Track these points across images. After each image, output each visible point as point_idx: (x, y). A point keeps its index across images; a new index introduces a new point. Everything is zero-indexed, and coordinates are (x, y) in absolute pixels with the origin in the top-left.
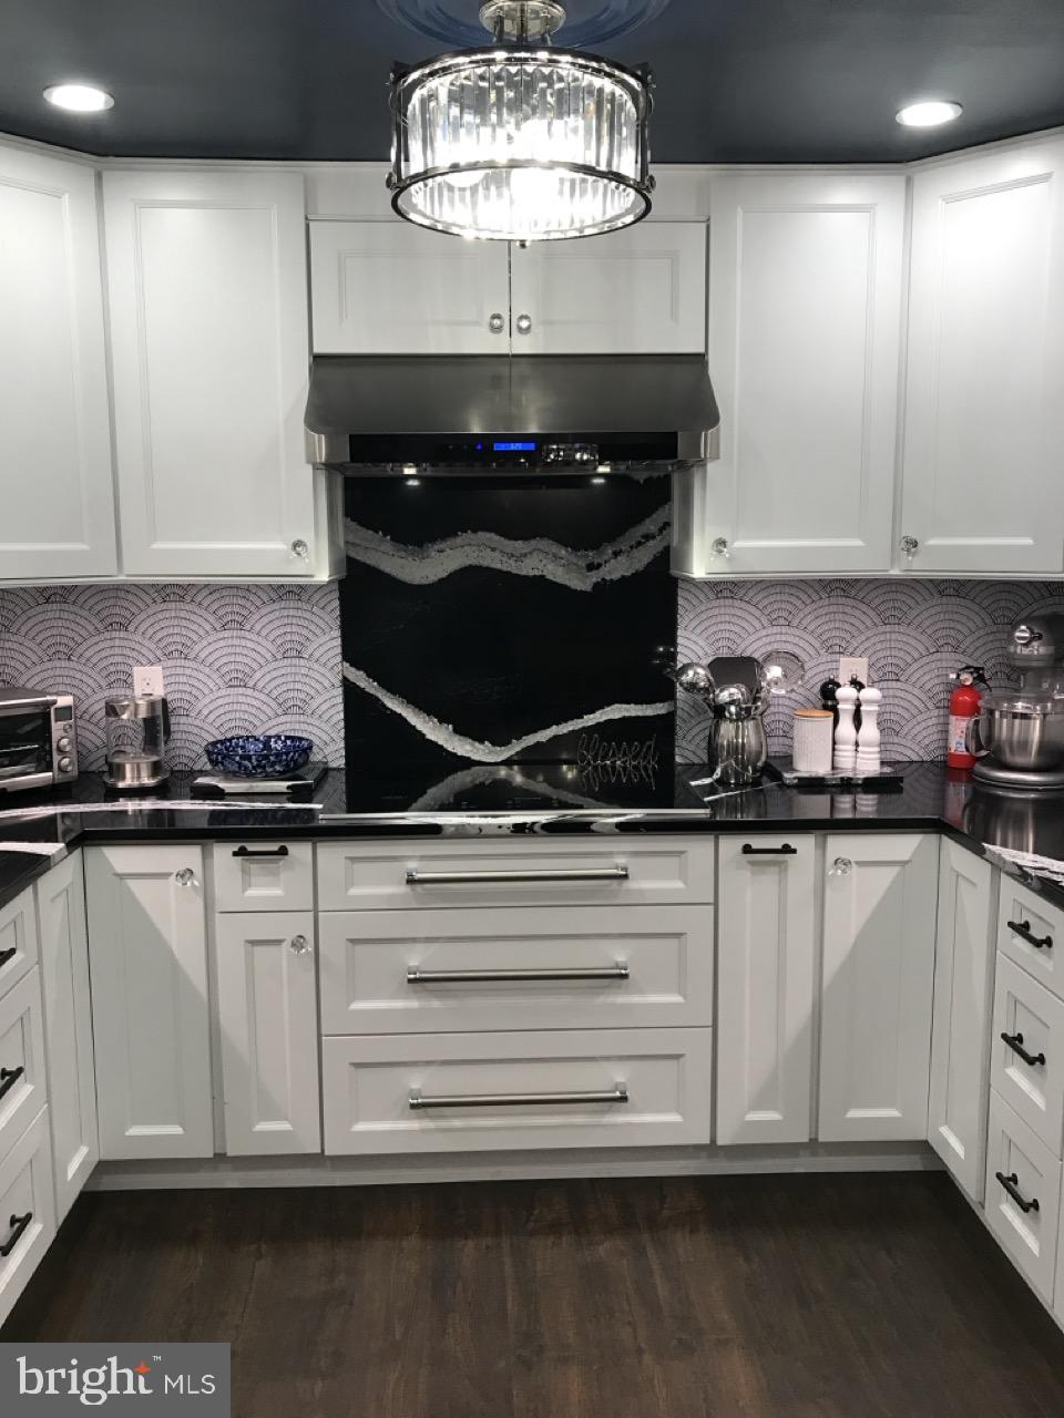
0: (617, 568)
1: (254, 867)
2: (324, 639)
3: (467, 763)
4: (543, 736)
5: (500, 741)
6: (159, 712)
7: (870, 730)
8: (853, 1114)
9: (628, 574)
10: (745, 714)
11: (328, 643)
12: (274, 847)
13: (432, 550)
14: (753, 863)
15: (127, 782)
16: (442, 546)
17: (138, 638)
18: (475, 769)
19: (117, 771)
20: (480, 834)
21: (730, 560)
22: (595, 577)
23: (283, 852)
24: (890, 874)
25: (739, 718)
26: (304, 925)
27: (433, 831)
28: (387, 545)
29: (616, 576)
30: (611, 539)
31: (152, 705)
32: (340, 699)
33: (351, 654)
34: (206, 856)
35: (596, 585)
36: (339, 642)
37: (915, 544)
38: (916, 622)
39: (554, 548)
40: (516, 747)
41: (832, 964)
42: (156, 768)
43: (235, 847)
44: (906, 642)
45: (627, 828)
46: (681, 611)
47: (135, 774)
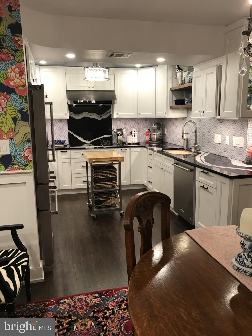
0: (104, 117)
1: (63, 153)
2: (65, 127)
3: (85, 143)
4: (95, 139)
5: (90, 140)
7: (136, 137)
8: (135, 181)
9: (106, 118)
10: (121, 135)
13: (80, 115)
14: (122, 152)
16: (80, 114)
18: (86, 144)
20: (90, 149)
21: (119, 116)
22: (101, 118)
23: (66, 151)
24: (138, 152)
25: (120, 136)
26: (69, 160)
27: (85, 148)
28: (74, 114)
29: (104, 118)
30: (103, 113)
32: (68, 135)
33: (68, 129)
34: (57, 152)
35: (102, 119)
36: (67, 127)
37: (140, 114)
38: (142, 124)
39: (96, 114)
40: (92, 141)
41: (132, 162)
43: (60, 151)
44: (141, 126)
45: (108, 148)
46: (113, 123)
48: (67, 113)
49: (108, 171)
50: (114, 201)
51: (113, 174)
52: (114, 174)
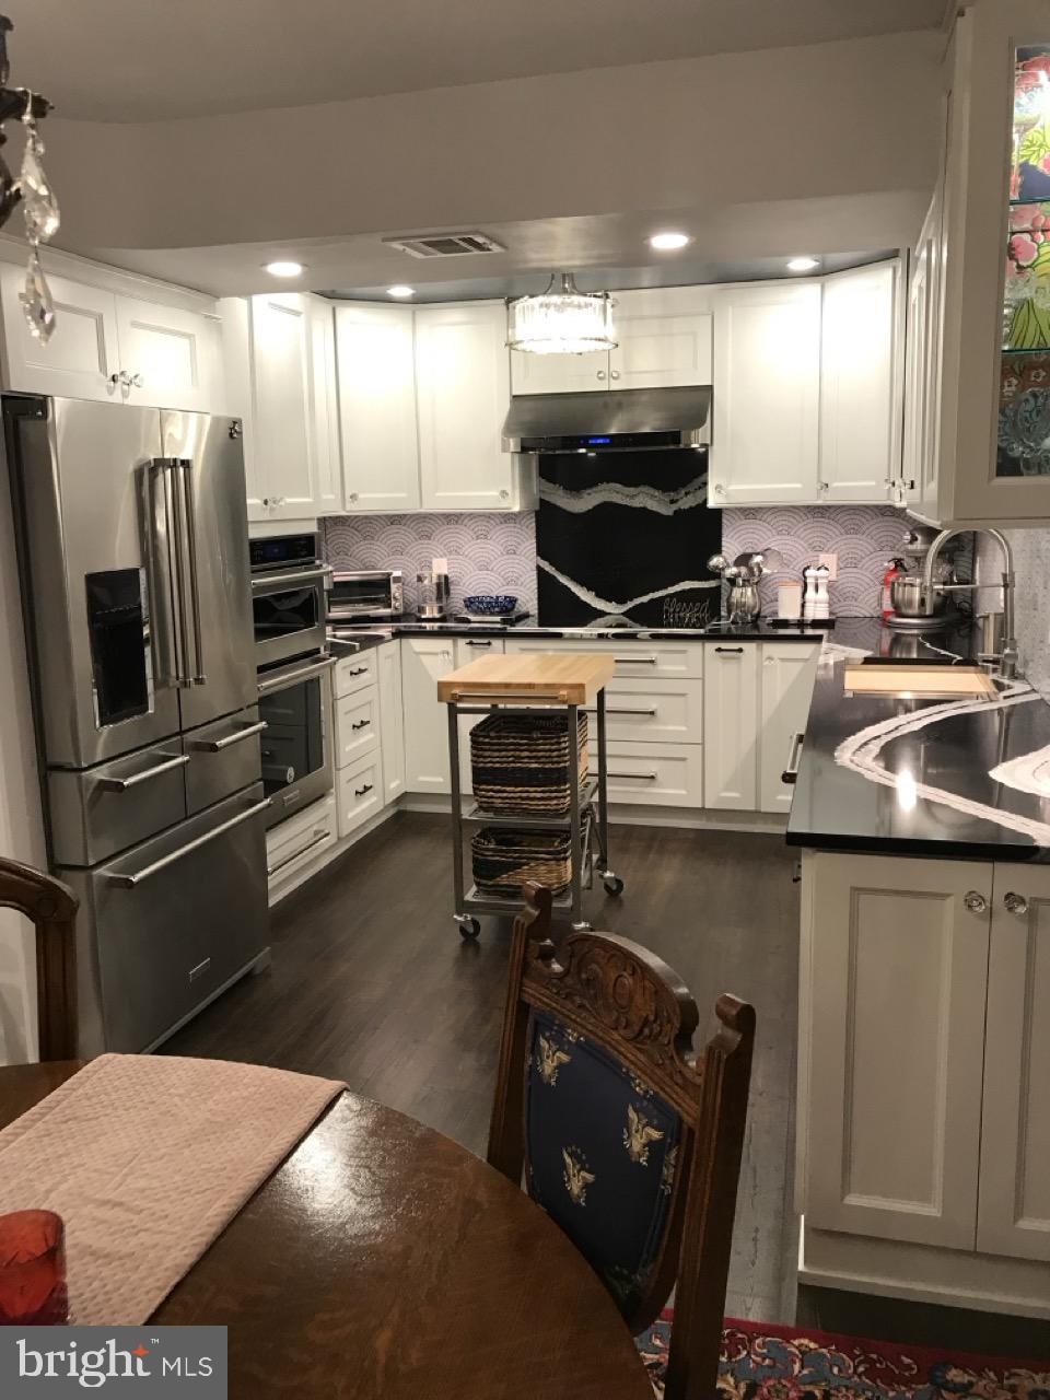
0: (687, 502)
1: (477, 652)
2: (527, 544)
3: (602, 614)
4: (645, 599)
5: (621, 602)
6: (443, 581)
7: (823, 594)
9: (694, 505)
10: (746, 582)
11: (530, 545)
12: (486, 641)
13: (585, 494)
15: (427, 615)
16: (589, 491)
17: (435, 543)
18: (607, 617)
19: (421, 610)
20: (581, 638)
21: (726, 496)
22: (675, 507)
23: (489, 644)
25: (744, 586)
28: (561, 492)
29: (686, 507)
30: (684, 486)
31: (439, 577)
32: (535, 577)
33: (541, 552)
34: (455, 645)
35: (675, 512)
36: (535, 545)
37: (827, 485)
38: (867, 532)
39: (652, 491)
40: (630, 605)
42: (441, 610)
43: (468, 640)
44: (861, 544)
45: (655, 637)
46: (724, 527)
47: (431, 611)
48: (509, 492)
49: (522, 738)
50: (550, 872)
51: (546, 757)
52: (548, 754)
